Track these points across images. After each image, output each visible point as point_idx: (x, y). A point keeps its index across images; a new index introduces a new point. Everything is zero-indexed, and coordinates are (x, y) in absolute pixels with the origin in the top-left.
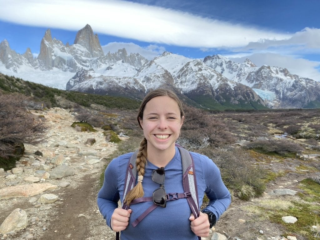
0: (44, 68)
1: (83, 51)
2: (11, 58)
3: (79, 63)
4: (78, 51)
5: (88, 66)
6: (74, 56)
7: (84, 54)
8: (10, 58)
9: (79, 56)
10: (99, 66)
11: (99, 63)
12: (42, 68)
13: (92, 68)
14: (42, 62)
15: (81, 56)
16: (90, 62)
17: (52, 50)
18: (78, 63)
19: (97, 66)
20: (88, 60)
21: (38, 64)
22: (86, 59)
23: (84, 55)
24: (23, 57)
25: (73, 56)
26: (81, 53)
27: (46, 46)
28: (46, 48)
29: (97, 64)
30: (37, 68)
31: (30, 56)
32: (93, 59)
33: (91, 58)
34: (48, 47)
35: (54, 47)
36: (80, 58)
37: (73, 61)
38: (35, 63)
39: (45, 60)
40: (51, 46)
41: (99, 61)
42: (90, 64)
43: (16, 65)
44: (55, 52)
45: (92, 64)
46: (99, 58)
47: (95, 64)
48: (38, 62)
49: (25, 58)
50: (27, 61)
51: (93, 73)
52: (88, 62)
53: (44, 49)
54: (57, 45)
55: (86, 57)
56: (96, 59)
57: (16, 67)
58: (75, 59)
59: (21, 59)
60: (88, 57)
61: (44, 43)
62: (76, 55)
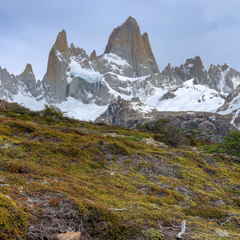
0: (52, 98)
1: (121, 66)
3: (114, 87)
4: (112, 65)
5: (130, 93)
6: (105, 75)
7: (122, 70)
9: (113, 75)
10: (150, 91)
11: (149, 86)
12: (48, 99)
13: (136, 96)
14: (49, 88)
16: (132, 85)
18: (111, 87)
19: (146, 91)
20: (129, 82)
21: (43, 91)
22: (125, 80)
23: (122, 73)
24: (20, 82)
26: (117, 69)
27: (58, 60)
28: (58, 64)
29: (146, 90)
30: (41, 99)
31: (30, 79)
32: (139, 80)
33: (135, 77)
34: (61, 61)
35: (70, 61)
36: (114, 79)
37: (103, 84)
38: (38, 90)
39: (55, 84)
40: (65, 60)
41: (151, 83)
42: (132, 89)
43: (8, 96)
44: (71, 69)
45: (137, 89)
46: (150, 76)
47: (142, 88)
48: (43, 88)
49: (23, 83)
50: (25, 87)
51: (138, 106)
52: (128, 85)
53: (55, 66)
54: (76, 58)
55: (125, 76)
56: (144, 80)
57: (7, 98)
58: (106, 81)
59: (16, 84)
60: (129, 77)
61: (54, 56)
62: (108, 74)
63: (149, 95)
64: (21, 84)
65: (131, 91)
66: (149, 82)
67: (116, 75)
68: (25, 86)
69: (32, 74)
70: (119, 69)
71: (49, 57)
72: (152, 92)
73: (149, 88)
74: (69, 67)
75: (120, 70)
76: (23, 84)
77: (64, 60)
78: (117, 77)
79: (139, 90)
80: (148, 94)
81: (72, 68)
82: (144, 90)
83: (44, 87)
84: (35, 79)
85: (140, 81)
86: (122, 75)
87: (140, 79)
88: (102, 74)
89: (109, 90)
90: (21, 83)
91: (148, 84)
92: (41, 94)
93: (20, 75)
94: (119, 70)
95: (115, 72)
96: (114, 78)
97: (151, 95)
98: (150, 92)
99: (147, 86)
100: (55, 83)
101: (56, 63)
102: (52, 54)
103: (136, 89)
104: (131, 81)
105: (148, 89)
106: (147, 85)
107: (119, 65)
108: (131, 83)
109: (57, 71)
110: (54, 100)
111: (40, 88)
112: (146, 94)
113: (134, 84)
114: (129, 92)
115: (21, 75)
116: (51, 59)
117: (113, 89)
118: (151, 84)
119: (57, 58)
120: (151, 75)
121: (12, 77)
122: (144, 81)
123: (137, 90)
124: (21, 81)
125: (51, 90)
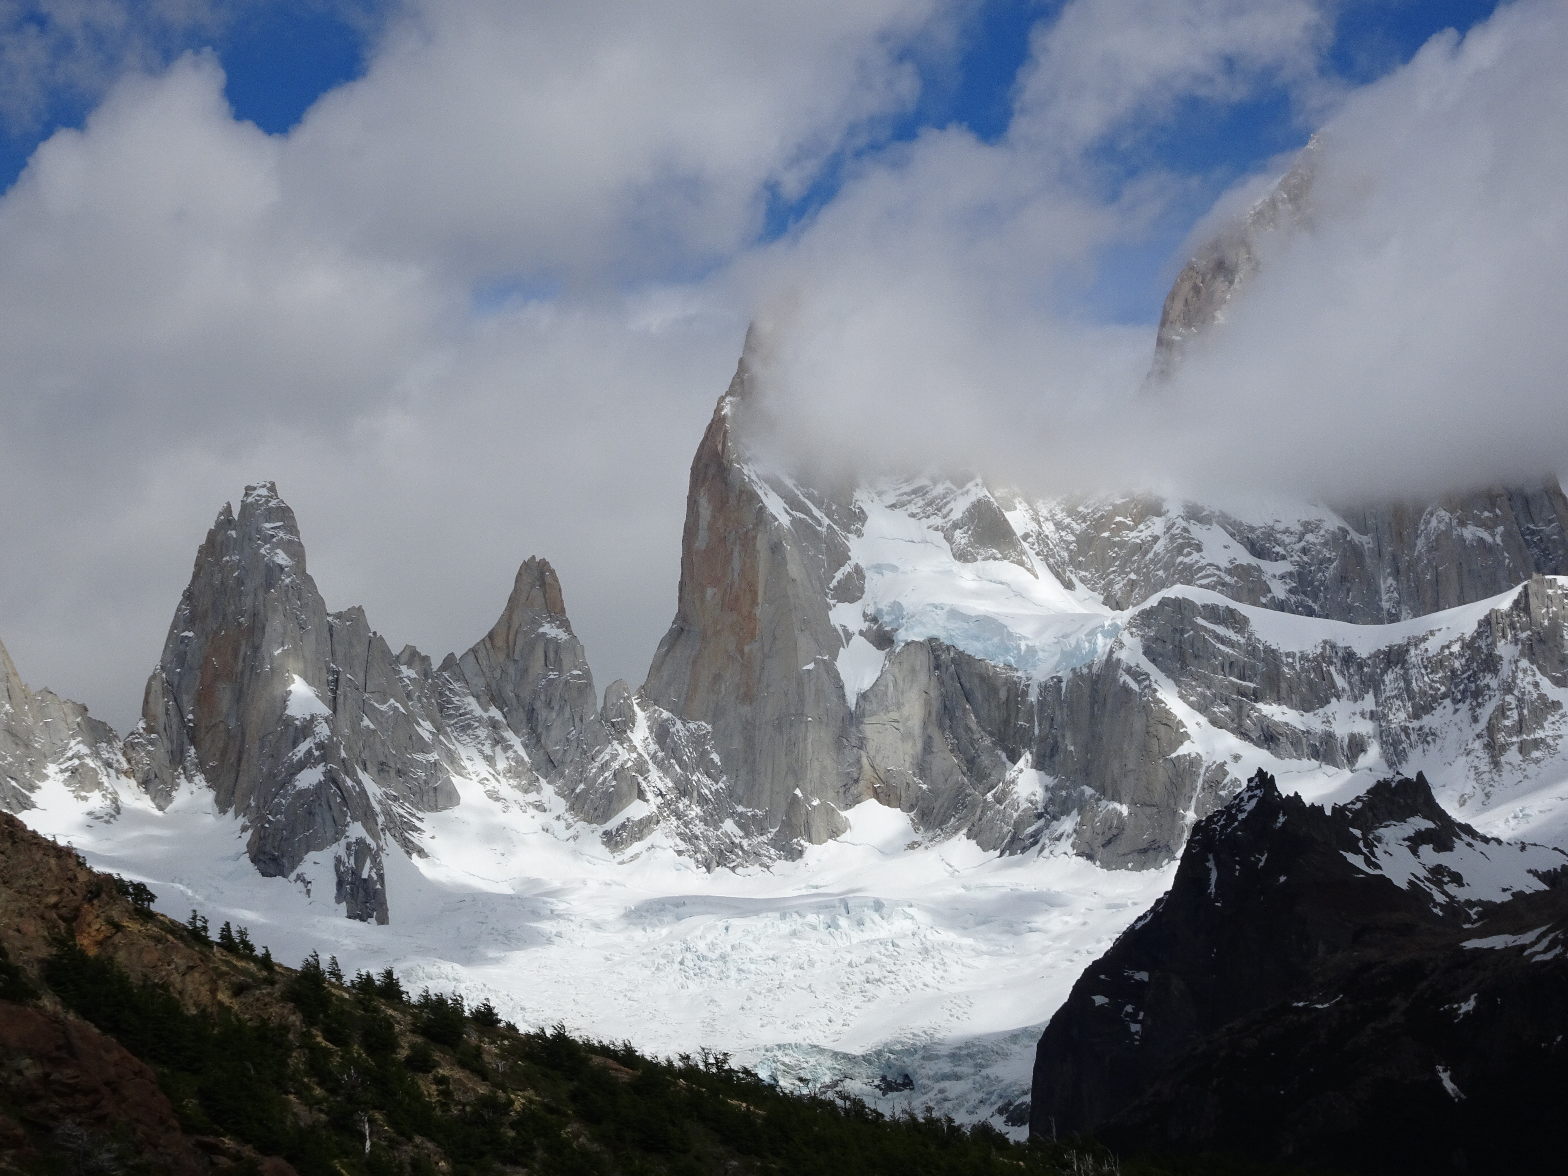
0: (729, 826)
1: (1270, 534)
2: (323, 730)
3: (1222, 710)
4: (1197, 532)
5: (1357, 746)
6: (1147, 616)
7: (1283, 567)
8: (306, 729)
9: (1213, 613)
10: (1520, 727)
11: (1508, 688)
12: (699, 828)
13: (1409, 772)
14: (697, 740)
15: (1244, 609)
16: (1373, 684)
17: (840, 556)
18: (1202, 707)
19: (1491, 728)
20: (1349, 658)
21: (654, 774)
22: (1312, 648)
23: (1279, 591)
24: (472, 704)
25: (1131, 612)
26: (1245, 558)
27: (761, 515)
28: (762, 543)
29: (1486, 713)
30: (642, 828)
31: (552, 675)
32: (1424, 639)
33: (1394, 618)
34: (784, 520)
35: (862, 517)
36: (1223, 640)
37: (1134, 686)
38: (616, 765)
39: (746, 710)
40: (816, 512)
41: (1522, 654)
42: (1373, 715)
43: (381, 819)
44: (872, 582)
45: (1416, 716)
46: (1516, 603)
47: (1455, 701)
48: (653, 747)
49: (495, 713)
50: (516, 742)
51: (1426, 850)
52: (1340, 682)
53: (736, 564)
54: (907, 488)
55: (1310, 613)
56: (1467, 637)
57: (375, 837)
58: (1154, 661)
59: (440, 729)
60: (1347, 614)
61: (725, 481)
62: (1164, 602)
63: (1513, 755)
64: (479, 720)
65: (1365, 728)
66: (1505, 649)
67: (1233, 604)
68: (509, 735)
69: (562, 635)
70: (1254, 561)
71: (689, 498)
72: (1539, 734)
73: (1509, 698)
74: (847, 569)
75: (1270, 568)
76: (494, 725)
77: (808, 512)
78: (1245, 621)
79: (1427, 721)
80: (1504, 748)
81: (879, 569)
82: (1475, 719)
83: (661, 733)
84: (587, 674)
85: (1433, 646)
86: (1280, 606)
87: (1432, 633)
88: (1118, 606)
89: (1186, 736)
90: (478, 711)
91: (1505, 670)
92: (641, 795)
93: (474, 650)
94: (1258, 569)
95: (1224, 584)
96: (1221, 630)
97: (1536, 754)
98: (1520, 732)
99: (1494, 684)
100: (747, 697)
101: (748, 542)
102: (712, 470)
103: (1402, 715)
104: (1363, 651)
105: (1502, 711)
106: (1495, 672)
107: (1252, 529)
108: (1360, 666)
109: (754, 603)
110: (747, 835)
111: (633, 749)
112: (1495, 750)
113: (1384, 672)
114: (1353, 737)
115: (482, 654)
116: (705, 511)
117: (1215, 722)
118: (1524, 663)
119: (753, 497)
120: (1525, 593)
121: (407, 672)
122: (1469, 645)
123: (1416, 724)
124: (477, 697)
125: (716, 757)
